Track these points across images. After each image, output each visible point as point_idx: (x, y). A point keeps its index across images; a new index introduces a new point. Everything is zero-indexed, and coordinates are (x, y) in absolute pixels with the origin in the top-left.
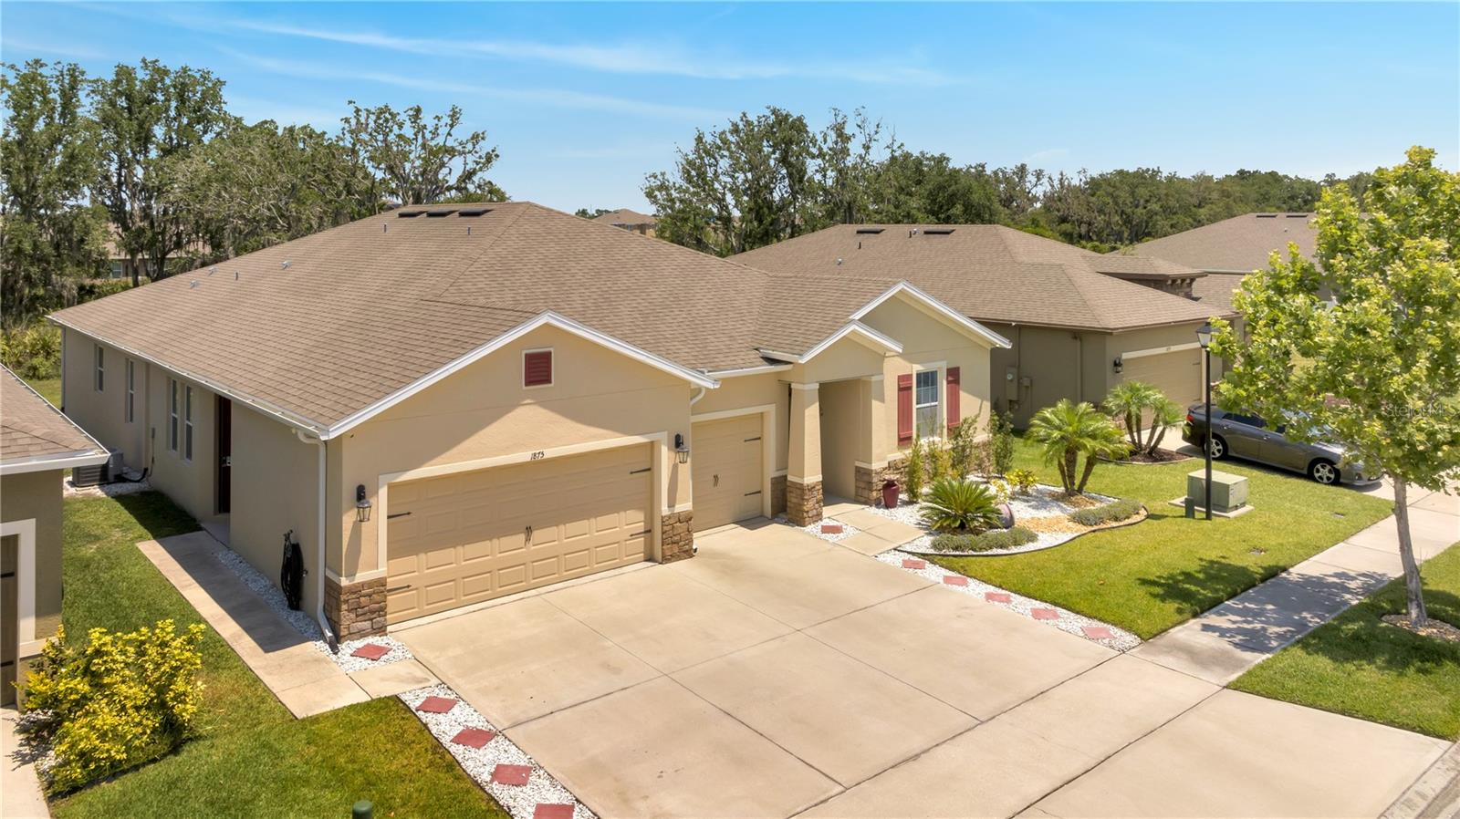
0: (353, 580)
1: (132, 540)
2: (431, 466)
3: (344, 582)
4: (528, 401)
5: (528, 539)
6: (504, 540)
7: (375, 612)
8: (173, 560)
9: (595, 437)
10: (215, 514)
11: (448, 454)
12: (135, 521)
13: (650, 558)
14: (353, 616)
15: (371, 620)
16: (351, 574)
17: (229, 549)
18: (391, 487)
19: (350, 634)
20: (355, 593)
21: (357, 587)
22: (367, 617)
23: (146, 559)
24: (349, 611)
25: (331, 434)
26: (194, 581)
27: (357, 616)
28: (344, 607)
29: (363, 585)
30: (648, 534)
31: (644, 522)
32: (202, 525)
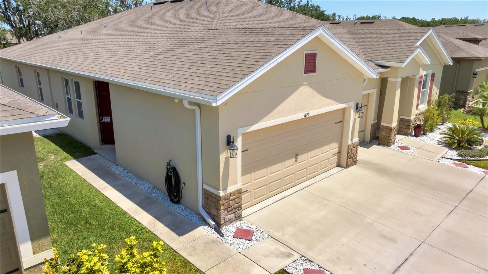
0: (227, 192)
1: (61, 160)
2: (263, 122)
3: (222, 194)
4: (305, 83)
5: (296, 160)
6: (287, 162)
7: (236, 208)
8: (90, 171)
9: (328, 105)
10: (101, 146)
11: (270, 115)
12: (59, 149)
13: (339, 166)
14: (226, 212)
15: (235, 213)
16: (225, 189)
17: (117, 165)
18: (243, 135)
19: (225, 222)
20: (227, 199)
21: (228, 196)
22: (233, 212)
23: (74, 172)
24: (224, 210)
25: (218, 102)
26: (107, 185)
27: (228, 212)
28: (222, 208)
29: (230, 194)
30: (339, 154)
31: (338, 148)
32: (95, 151)
